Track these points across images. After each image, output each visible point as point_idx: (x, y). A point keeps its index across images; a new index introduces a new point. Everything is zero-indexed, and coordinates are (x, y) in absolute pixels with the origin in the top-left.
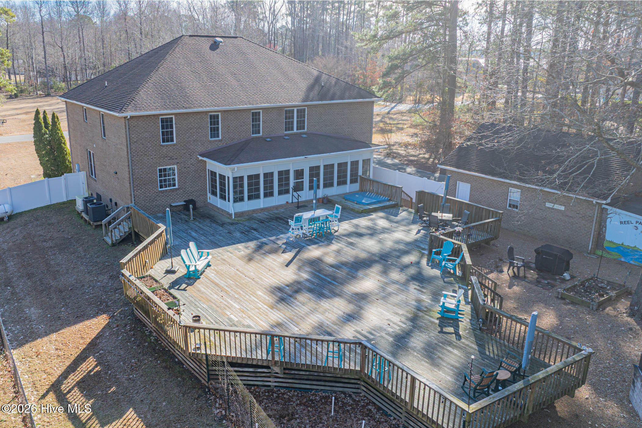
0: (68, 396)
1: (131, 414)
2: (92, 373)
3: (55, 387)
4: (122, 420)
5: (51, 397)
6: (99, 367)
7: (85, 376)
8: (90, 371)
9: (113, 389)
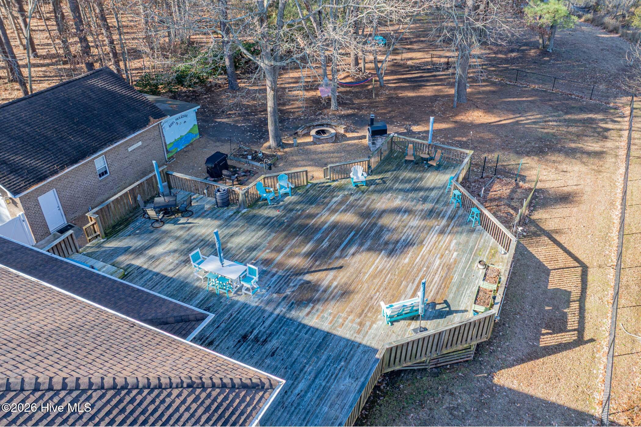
0: (576, 327)
1: (551, 287)
2: (550, 331)
3: (580, 341)
4: (559, 287)
5: (587, 336)
6: (543, 332)
7: (557, 333)
8: (550, 334)
9: (547, 308)
